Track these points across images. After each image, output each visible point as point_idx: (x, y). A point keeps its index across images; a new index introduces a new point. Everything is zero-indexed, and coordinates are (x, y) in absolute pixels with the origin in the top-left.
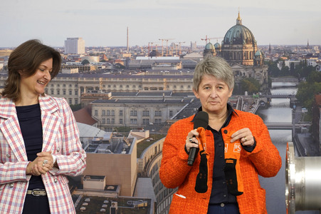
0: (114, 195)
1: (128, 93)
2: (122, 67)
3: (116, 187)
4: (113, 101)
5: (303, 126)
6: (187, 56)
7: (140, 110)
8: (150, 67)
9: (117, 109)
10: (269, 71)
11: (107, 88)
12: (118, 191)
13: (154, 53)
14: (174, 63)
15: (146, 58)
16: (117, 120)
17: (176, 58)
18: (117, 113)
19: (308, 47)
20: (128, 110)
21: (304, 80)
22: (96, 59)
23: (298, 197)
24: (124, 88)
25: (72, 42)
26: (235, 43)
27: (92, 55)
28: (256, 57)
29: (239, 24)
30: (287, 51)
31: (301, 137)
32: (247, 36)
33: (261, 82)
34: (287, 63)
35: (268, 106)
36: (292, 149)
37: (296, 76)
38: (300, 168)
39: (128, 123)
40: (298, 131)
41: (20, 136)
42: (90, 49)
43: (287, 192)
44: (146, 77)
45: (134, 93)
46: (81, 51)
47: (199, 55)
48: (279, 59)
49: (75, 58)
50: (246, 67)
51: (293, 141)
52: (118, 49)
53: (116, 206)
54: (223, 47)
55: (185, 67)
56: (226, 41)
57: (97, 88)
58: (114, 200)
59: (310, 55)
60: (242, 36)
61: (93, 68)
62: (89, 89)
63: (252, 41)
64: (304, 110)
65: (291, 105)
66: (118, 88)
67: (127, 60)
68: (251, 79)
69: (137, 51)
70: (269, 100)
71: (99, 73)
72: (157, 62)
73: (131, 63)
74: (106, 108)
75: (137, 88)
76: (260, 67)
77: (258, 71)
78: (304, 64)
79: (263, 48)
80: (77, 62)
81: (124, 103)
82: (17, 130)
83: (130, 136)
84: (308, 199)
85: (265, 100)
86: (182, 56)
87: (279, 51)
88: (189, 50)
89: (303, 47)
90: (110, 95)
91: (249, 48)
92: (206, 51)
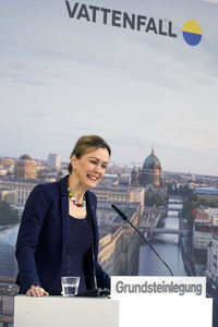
5: (185, 232)
6: (122, 175)
10: (168, 190)
14: (114, 179)
17: (115, 176)
19: (190, 175)
21: (186, 198)
25: (53, 157)
26: (149, 168)
27: (64, 168)
28: (161, 180)
29: (152, 154)
30: (178, 177)
31: (184, 240)
32: (157, 163)
33: (163, 198)
34: (178, 186)
35: (166, 216)
37: (182, 195)
40: (181, 236)
46: (58, 165)
47: (128, 175)
48: (174, 182)
49: (54, 170)
50: (155, 186)
54: (143, 170)
55: (121, 183)
56: (145, 167)
59: (190, 181)
60: (154, 163)
63: (159, 168)
64: (186, 221)
65: (179, 217)
68: (158, 196)
70: (167, 212)
76: (163, 187)
77: (162, 190)
78: (187, 187)
79: (165, 173)
80: (55, 174)
85: (165, 211)
86: (119, 175)
87: (174, 176)
88: (124, 171)
91: (157, 172)
92: (133, 172)
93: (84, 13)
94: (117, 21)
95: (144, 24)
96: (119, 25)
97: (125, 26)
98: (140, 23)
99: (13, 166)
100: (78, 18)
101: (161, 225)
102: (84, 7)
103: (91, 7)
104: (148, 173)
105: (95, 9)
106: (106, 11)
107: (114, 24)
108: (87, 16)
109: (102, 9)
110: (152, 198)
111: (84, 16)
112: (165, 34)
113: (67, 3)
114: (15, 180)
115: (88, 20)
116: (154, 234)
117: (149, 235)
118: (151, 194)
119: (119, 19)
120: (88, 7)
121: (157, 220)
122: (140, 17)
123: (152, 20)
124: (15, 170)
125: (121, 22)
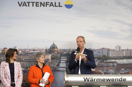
0: (24, 83)
1: (28, 59)
2: (27, 53)
3: (25, 81)
4: (24, 61)
6: (42, 51)
7: (31, 63)
8: (33, 54)
9: (25, 63)
10: (60, 55)
11: (23, 58)
12: (25, 82)
13: (34, 50)
15: (32, 51)
16: (25, 66)
18: (25, 64)
19: (69, 49)
20: (28, 63)
21: (69, 57)
22: (21, 52)
23: (67, 84)
24: (27, 58)
26: (53, 48)
27: (20, 50)
28: (57, 52)
29: (54, 44)
30: (65, 50)
32: (55, 47)
33: (59, 57)
34: (65, 53)
35: (60, 62)
36: (65, 73)
37: (67, 56)
38: (67, 77)
39: (28, 66)
40: (67, 68)
41: (9, 70)
42: (19, 49)
43: (64, 83)
44: (32, 56)
45: (29, 59)
47: (44, 51)
48: (63, 52)
50: (55, 54)
51: (66, 71)
52: (26, 49)
53: (25, 85)
54: (50, 49)
56: (51, 48)
57: (21, 58)
58: (24, 84)
59: (70, 51)
60: (54, 47)
61: (20, 54)
62: (19, 58)
63: (57, 48)
65: (66, 63)
66: (26, 58)
67: (28, 52)
68: (56, 56)
69: (30, 50)
70: (60, 61)
71: (21, 55)
72: (35, 52)
73: (29, 53)
74: (23, 63)
75: (30, 58)
76: (58, 54)
77: (58, 55)
78: (68, 53)
79: (59, 49)
81: (27, 62)
82: (9, 68)
83: (28, 69)
84: (69, 84)
85: (59, 61)
86: (40, 51)
87: (63, 50)
88: (42, 50)
89: (68, 49)
90: (24, 60)
91: (56, 49)
92: (46, 50)
93: (25, 4)
94: (37, 5)
95: (48, 4)
96: (39, 6)
97: (41, 6)
98: (46, 5)
99: (1, 51)
100: (23, 6)
101: (58, 65)
102: (25, 3)
103: (27, 2)
104: (52, 50)
105: (29, 3)
106: (33, 3)
107: (36, 6)
108: (26, 5)
109: (32, 2)
110: (54, 57)
111: (25, 5)
112: (57, 6)
113: (18, 2)
114: (2, 55)
115: (26, 6)
116: (55, 68)
117: (53, 69)
118: (54, 56)
119: (38, 4)
120: (26, 3)
121: (57, 64)
122: (46, 3)
123: (52, 3)
124: (2, 52)
125: (39, 5)
